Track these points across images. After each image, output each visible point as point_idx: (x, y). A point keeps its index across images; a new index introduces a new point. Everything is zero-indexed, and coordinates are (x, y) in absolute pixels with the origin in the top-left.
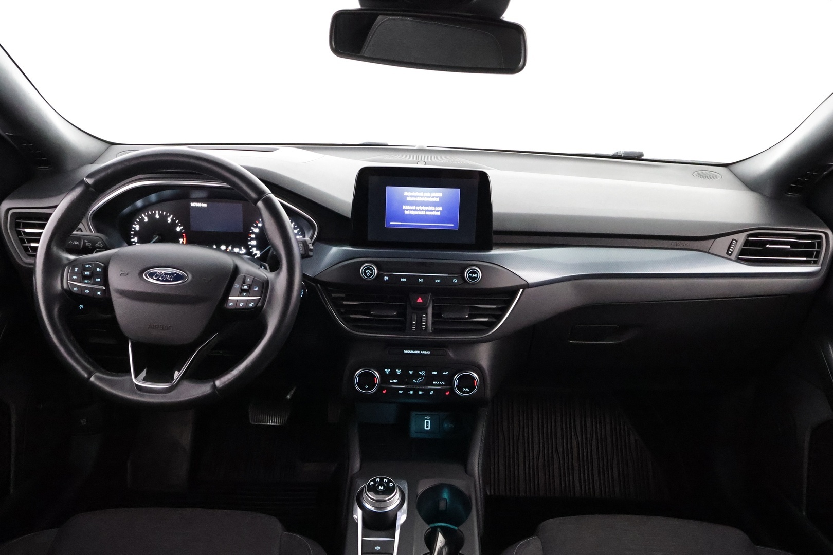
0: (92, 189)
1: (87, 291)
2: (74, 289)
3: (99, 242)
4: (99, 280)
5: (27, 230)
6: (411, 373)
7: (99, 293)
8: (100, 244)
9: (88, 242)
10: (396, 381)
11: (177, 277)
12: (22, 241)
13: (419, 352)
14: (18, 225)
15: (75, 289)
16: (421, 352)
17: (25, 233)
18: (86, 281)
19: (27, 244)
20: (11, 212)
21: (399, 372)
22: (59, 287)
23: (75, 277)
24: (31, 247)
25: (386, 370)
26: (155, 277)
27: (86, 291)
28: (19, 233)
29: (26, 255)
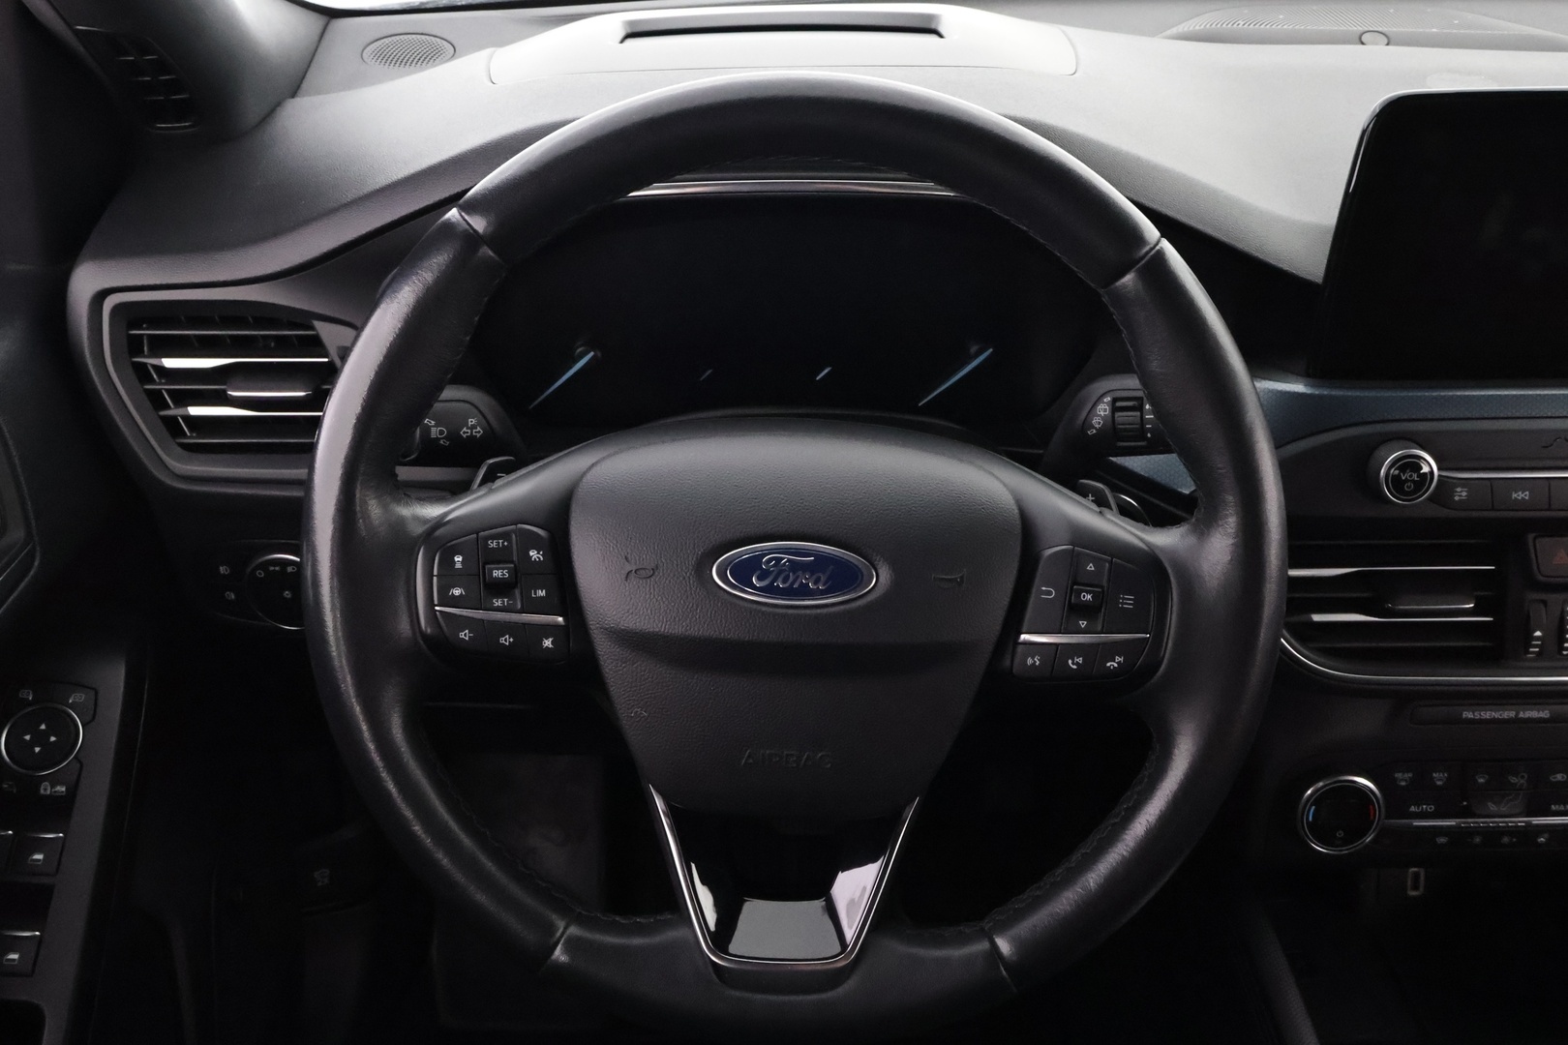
0: (486, 252)
1: (506, 640)
2: (462, 635)
3: (472, 421)
4: (541, 593)
5: (170, 363)
6: (1481, 780)
7: (548, 643)
8: (473, 427)
9: (436, 426)
10: (1431, 808)
11: (843, 577)
12: (157, 400)
13: (1512, 714)
14: (135, 346)
15: (465, 635)
16: (1521, 715)
17: (164, 372)
18: (498, 603)
19: (173, 412)
20: (109, 303)
21: (1439, 778)
22: (404, 626)
23: (457, 592)
24: (189, 419)
25: (1399, 775)
26: (759, 579)
27: (502, 640)
28: (143, 373)
29: (179, 450)
